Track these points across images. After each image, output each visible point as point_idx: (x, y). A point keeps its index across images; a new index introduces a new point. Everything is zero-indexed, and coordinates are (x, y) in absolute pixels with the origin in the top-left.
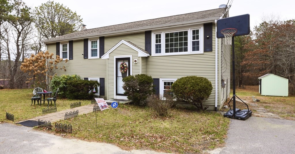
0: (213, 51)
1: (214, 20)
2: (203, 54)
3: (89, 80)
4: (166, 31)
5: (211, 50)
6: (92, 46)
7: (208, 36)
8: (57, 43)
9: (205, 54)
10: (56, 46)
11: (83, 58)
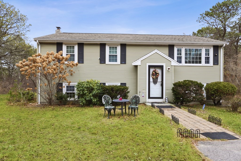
0: (219, 65)
1: (223, 44)
2: (213, 66)
3: (107, 84)
4: (186, 46)
5: (218, 64)
6: (110, 52)
7: (216, 55)
8: (57, 43)
9: (214, 66)
10: (56, 46)
11: (99, 62)
